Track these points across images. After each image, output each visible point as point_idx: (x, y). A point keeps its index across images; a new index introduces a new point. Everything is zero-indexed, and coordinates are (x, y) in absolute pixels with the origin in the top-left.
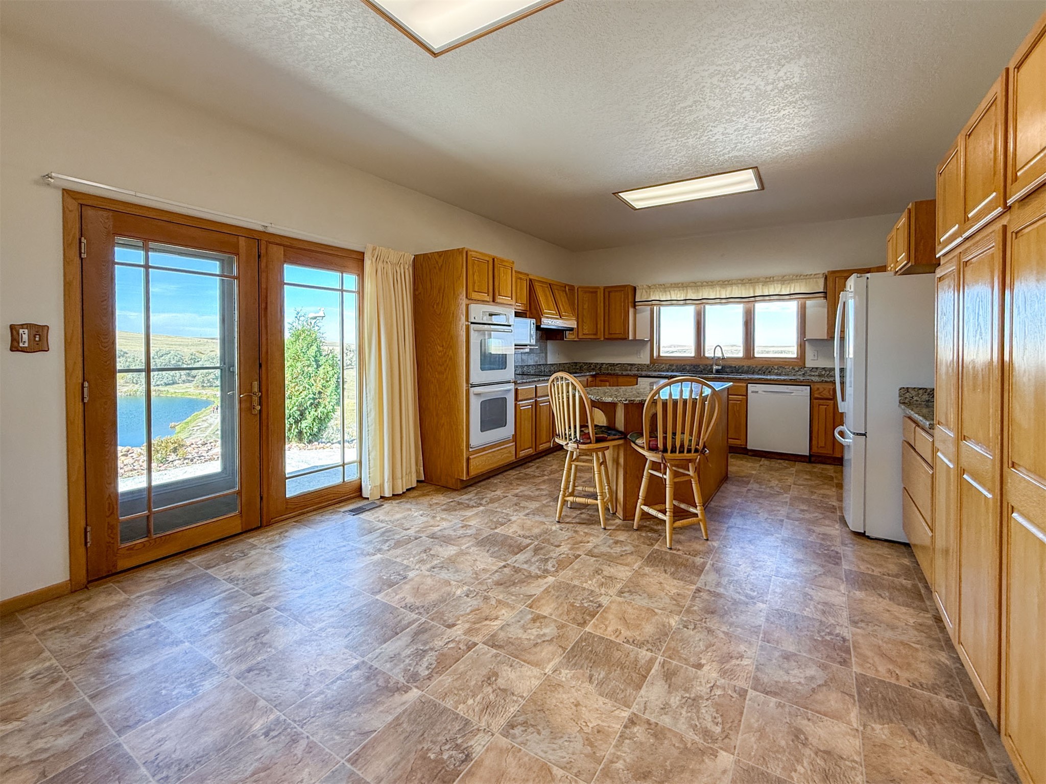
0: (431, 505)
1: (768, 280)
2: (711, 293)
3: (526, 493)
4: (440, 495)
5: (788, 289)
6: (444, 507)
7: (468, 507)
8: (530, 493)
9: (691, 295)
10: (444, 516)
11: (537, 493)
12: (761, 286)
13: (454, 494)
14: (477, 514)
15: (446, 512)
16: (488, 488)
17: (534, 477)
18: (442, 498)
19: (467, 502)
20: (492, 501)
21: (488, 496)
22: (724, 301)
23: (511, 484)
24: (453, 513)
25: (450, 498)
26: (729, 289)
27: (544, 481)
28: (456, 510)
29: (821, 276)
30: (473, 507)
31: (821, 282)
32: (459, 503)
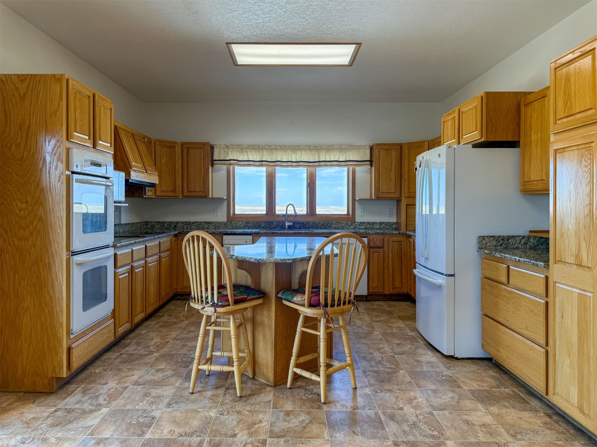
0: (26, 423)
1: (329, 148)
2: (284, 156)
3: (148, 378)
4: (31, 405)
5: (344, 157)
6: (49, 421)
7: (84, 413)
8: (152, 377)
9: (267, 157)
10: (60, 435)
11: (160, 375)
12: (324, 153)
13: (51, 399)
14: (104, 420)
15: (58, 429)
16: (94, 381)
17: (142, 356)
18: (38, 409)
19: (77, 406)
20: (112, 397)
21: (101, 391)
22: (294, 164)
23: (120, 370)
24: (70, 426)
25: (48, 406)
26: (299, 153)
27: (157, 359)
28: (70, 422)
29: (368, 147)
30: (92, 411)
31: (368, 152)
32: (69, 411)
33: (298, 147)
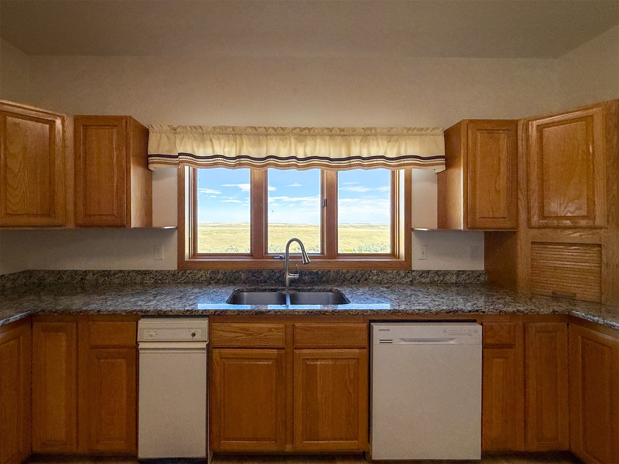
1: (368, 132)
2: (281, 148)
9: (249, 150)
22: (300, 163)
29: (440, 131)
33: (309, 129)
